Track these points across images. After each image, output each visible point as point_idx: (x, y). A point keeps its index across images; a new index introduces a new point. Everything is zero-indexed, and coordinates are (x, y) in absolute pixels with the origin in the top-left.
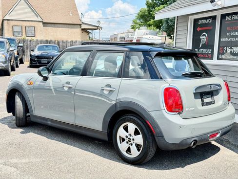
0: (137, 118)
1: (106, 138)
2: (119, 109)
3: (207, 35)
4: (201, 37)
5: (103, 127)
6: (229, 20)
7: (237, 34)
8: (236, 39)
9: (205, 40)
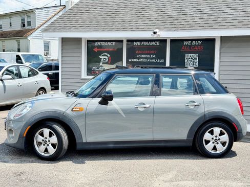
3: (109, 56)
4: (100, 57)
5: (188, 136)
6: (138, 45)
7: (148, 56)
8: (148, 60)
9: (107, 60)
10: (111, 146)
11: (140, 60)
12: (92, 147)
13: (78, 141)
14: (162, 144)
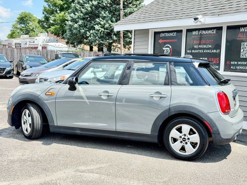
0: (192, 120)
1: (156, 140)
2: (173, 113)
3: (170, 47)
4: (164, 49)
5: (152, 131)
6: (196, 35)
7: (205, 46)
8: (205, 51)
9: (169, 51)
10: (78, 132)
11: (197, 51)
12: (62, 131)
13: (50, 124)
14: (126, 137)
